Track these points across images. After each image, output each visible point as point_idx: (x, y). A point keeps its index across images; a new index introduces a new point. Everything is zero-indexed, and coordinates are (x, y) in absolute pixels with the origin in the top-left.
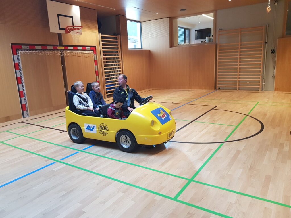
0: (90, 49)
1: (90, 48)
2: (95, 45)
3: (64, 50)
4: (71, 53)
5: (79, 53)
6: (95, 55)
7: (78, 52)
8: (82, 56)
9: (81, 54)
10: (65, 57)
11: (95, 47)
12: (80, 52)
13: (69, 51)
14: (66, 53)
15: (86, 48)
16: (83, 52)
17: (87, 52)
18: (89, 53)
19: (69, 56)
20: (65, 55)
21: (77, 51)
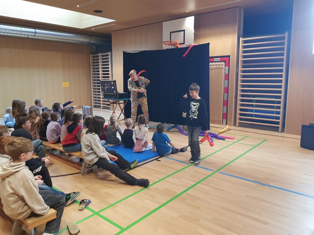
0: (220, 60)
1: (220, 58)
2: (228, 55)
6: (227, 68)
11: (229, 56)
15: (214, 59)
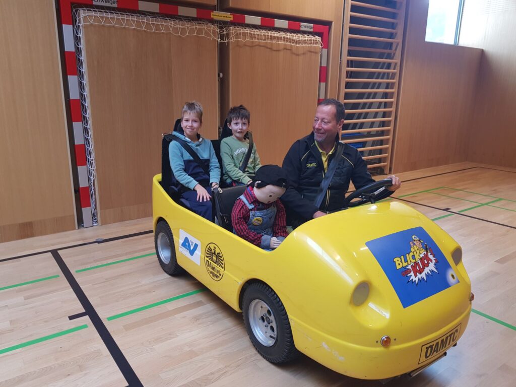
3: (233, 23)
4: (251, 37)
5: (278, 38)
6: (325, 50)
7: (276, 34)
8: (285, 49)
9: (281, 42)
10: (231, 47)
12: (282, 35)
13: (248, 31)
14: (237, 35)
16: (289, 36)
17: (301, 39)
18: (307, 41)
19: (245, 45)
20: (233, 40)
21: (270, 33)
